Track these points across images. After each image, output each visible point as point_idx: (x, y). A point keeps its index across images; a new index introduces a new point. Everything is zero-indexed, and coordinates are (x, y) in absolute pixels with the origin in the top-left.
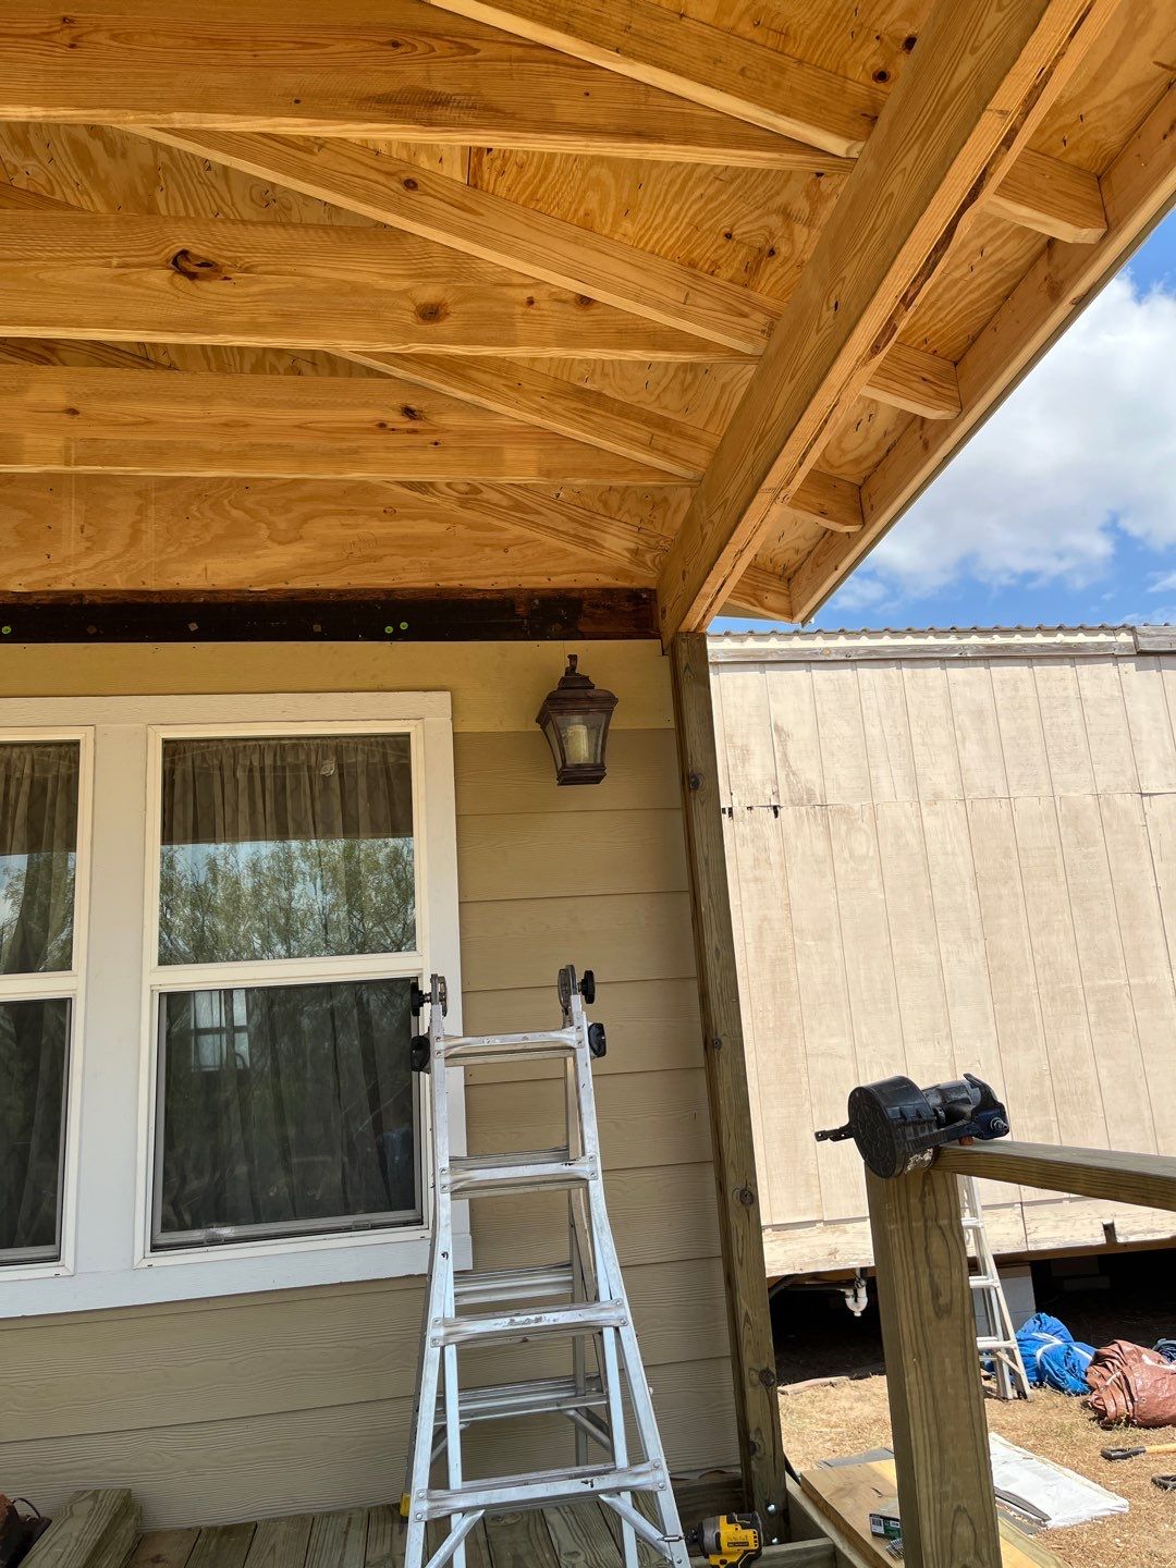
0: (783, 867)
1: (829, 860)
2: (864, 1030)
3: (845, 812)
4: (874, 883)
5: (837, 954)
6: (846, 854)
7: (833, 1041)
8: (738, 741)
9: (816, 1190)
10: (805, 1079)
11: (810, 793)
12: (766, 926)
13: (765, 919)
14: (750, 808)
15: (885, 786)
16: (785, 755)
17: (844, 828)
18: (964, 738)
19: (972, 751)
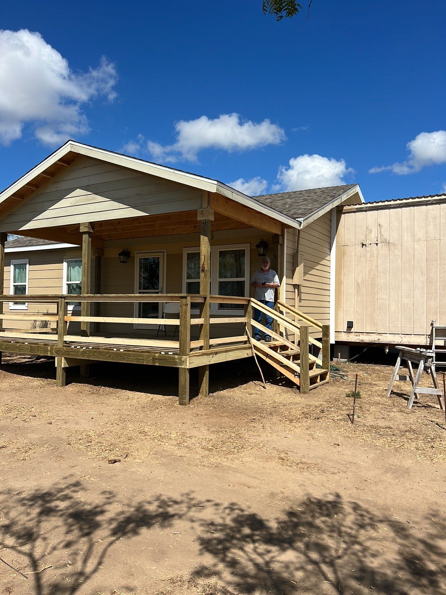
0: (377, 257)
1: (388, 256)
2: (392, 294)
3: (394, 244)
4: (400, 261)
5: (388, 277)
6: (393, 254)
7: (384, 296)
8: (370, 228)
9: (376, 327)
10: (376, 304)
11: (386, 240)
12: (371, 270)
13: (371, 269)
14: (370, 244)
15: (405, 238)
16: (381, 231)
17: (393, 248)
18: (429, 224)
19: (431, 227)
